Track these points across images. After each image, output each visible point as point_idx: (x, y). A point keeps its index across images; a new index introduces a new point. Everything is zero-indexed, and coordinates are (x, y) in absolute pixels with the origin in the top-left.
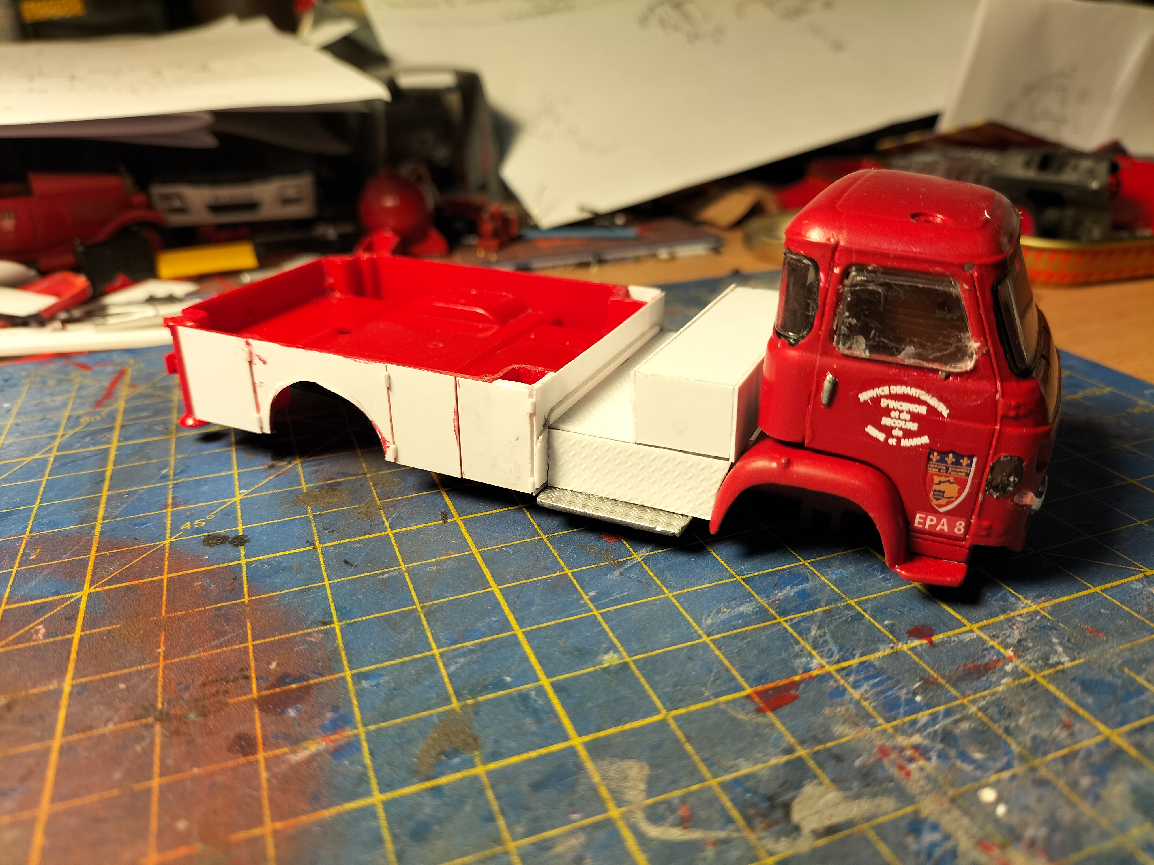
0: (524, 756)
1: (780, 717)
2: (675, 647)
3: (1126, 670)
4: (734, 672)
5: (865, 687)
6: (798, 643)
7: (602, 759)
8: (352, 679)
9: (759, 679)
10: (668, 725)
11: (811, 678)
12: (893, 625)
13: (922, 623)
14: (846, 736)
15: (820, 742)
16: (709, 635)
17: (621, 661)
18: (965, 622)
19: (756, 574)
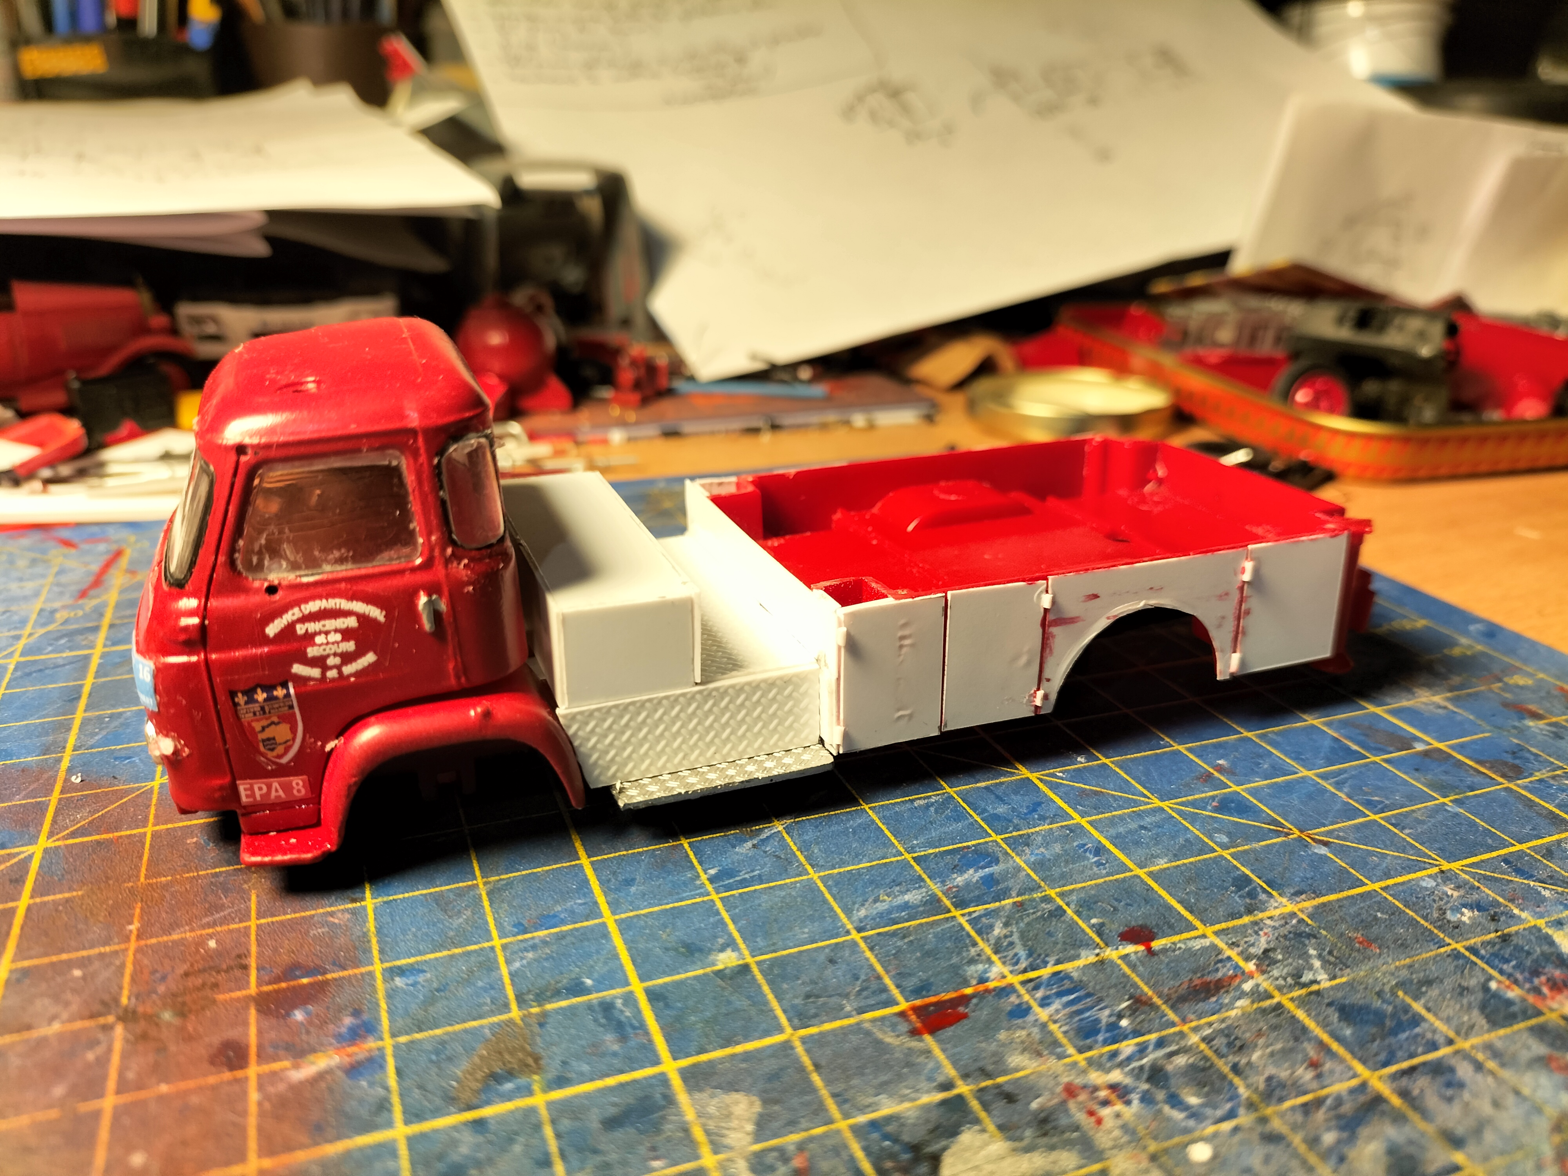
0: (599, 1084)
1: (939, 1042)
2: (814, 946)
3: (1400, 993)
4: (887, 981)
5: (1056, 1005)
6: (975, 944)
7: (701, 1090)
8: (383, 975)
9: (918, 992)
10: (792, 1048)
11: (987, 991)
12: (1102, 925)
13: (1140, 923)
14: (1022, 1069)
15: (989, 1075)
16: (859, 930)
17: (741, 962)
18: (1197, 923)
19: (931, 851)
